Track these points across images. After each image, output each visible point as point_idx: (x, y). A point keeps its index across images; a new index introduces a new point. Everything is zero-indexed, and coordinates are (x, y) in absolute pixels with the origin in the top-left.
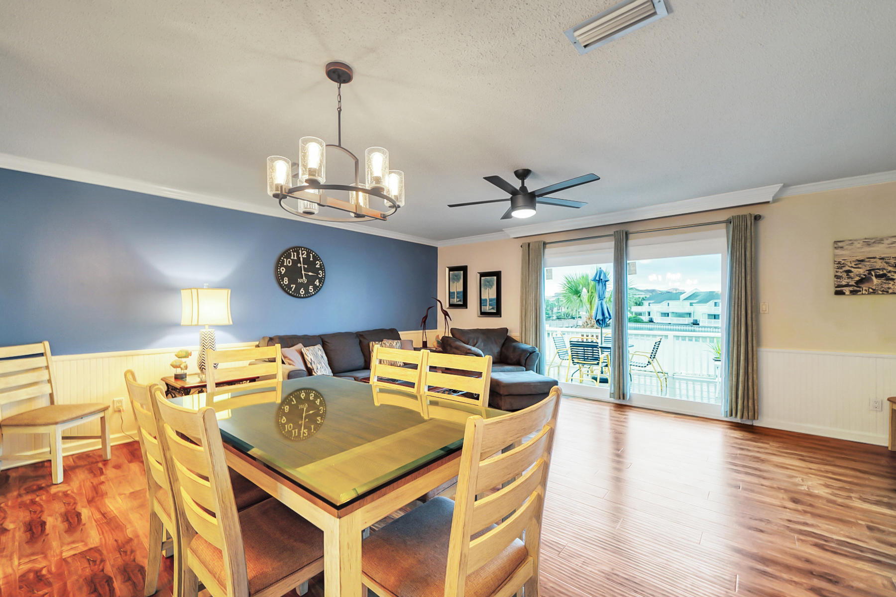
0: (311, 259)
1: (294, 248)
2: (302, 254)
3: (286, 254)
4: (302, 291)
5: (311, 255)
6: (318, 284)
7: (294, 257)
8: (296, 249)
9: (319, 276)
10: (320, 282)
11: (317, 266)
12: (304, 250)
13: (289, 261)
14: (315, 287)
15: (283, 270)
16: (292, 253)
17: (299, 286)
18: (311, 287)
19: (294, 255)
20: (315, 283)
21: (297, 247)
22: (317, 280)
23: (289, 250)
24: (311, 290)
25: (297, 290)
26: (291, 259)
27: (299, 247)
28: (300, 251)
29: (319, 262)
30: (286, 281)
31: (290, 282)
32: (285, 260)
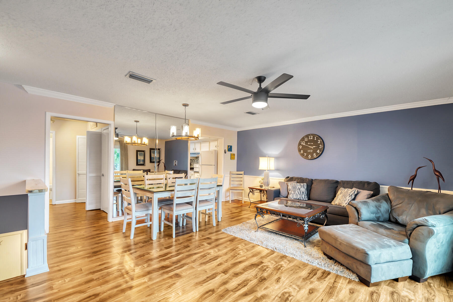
0: (315, 139)
1: (306, 135)
2: (310, 138)
3: (303, 139)
4: (310, 157)
5: (315, 137)
6: (319, 152)
7: (306, 140)
8: (307, 136)
9: (320, 147)
10: (320, 151)
11: (318, 143)
12: (311, 136)
13: (304, 142)
14: (317, 154)
15: (301, 147)
16: (305, 138)
17: (308, 154)
18: (314, 154)
19: (306, 139)
20: (317, 152)
21: (307, 135)
22: (319, 150)
23: (304, 137)
24: (315, 155)
25: (307, 156)
26: (305, 141)
27: (309, 135)
28: (309, 136)
29: (320, 140)
30: (302, 152)
31: (304, 152)
32: (302, 142)
